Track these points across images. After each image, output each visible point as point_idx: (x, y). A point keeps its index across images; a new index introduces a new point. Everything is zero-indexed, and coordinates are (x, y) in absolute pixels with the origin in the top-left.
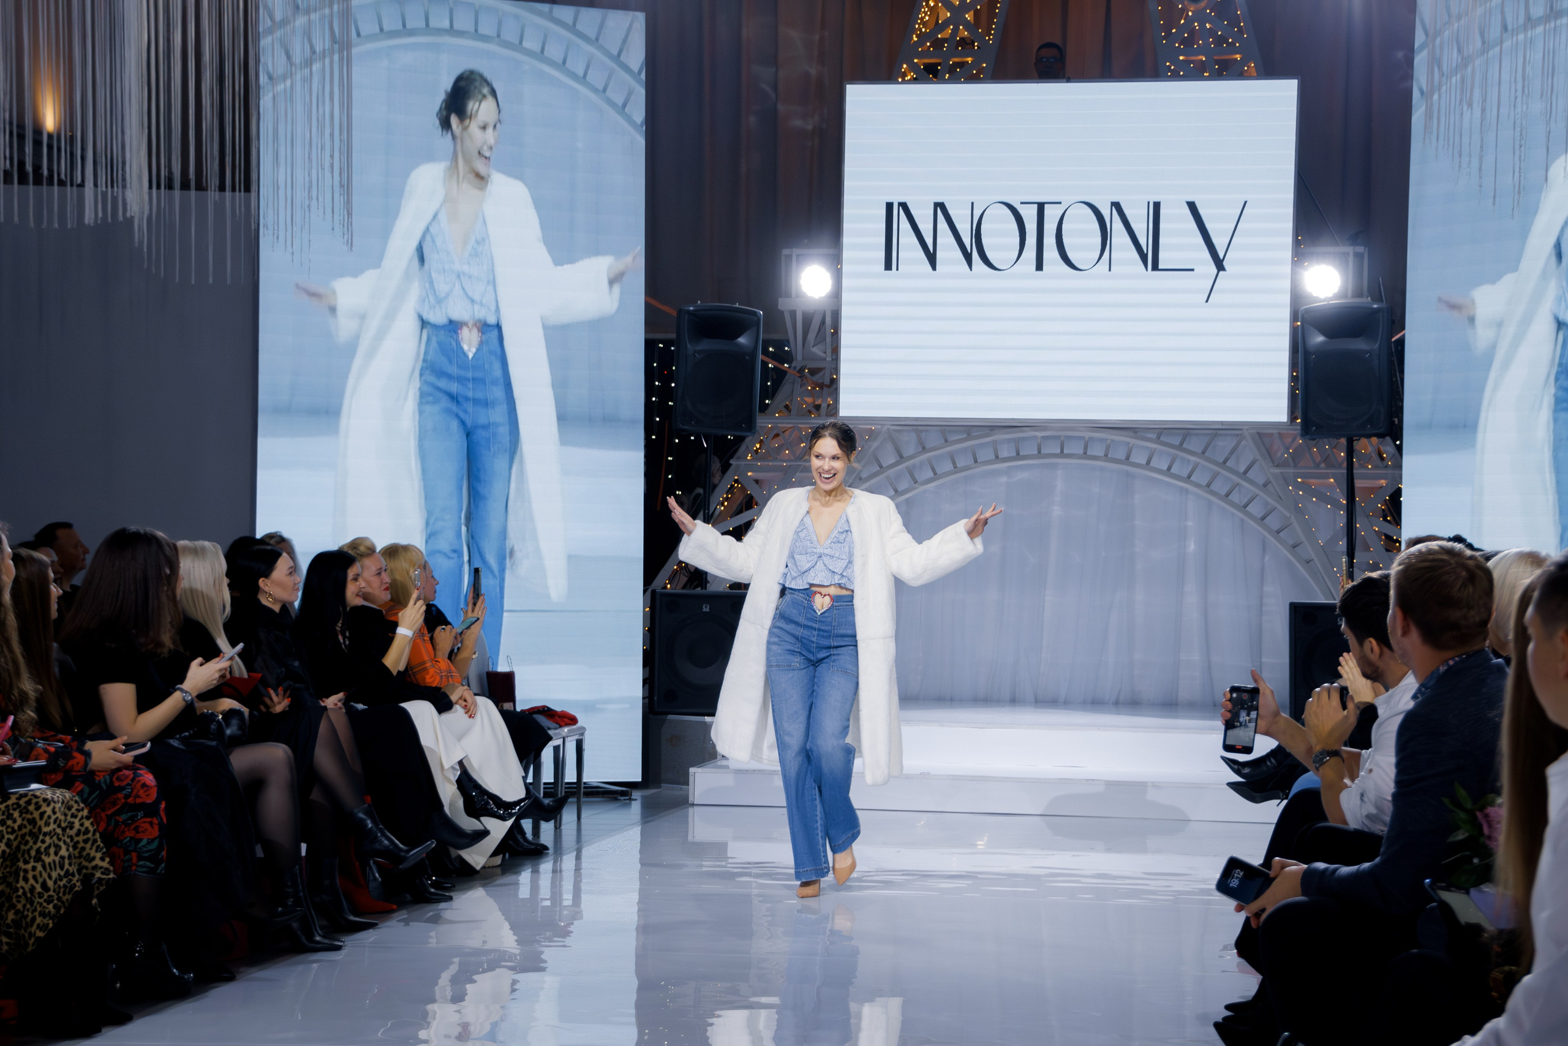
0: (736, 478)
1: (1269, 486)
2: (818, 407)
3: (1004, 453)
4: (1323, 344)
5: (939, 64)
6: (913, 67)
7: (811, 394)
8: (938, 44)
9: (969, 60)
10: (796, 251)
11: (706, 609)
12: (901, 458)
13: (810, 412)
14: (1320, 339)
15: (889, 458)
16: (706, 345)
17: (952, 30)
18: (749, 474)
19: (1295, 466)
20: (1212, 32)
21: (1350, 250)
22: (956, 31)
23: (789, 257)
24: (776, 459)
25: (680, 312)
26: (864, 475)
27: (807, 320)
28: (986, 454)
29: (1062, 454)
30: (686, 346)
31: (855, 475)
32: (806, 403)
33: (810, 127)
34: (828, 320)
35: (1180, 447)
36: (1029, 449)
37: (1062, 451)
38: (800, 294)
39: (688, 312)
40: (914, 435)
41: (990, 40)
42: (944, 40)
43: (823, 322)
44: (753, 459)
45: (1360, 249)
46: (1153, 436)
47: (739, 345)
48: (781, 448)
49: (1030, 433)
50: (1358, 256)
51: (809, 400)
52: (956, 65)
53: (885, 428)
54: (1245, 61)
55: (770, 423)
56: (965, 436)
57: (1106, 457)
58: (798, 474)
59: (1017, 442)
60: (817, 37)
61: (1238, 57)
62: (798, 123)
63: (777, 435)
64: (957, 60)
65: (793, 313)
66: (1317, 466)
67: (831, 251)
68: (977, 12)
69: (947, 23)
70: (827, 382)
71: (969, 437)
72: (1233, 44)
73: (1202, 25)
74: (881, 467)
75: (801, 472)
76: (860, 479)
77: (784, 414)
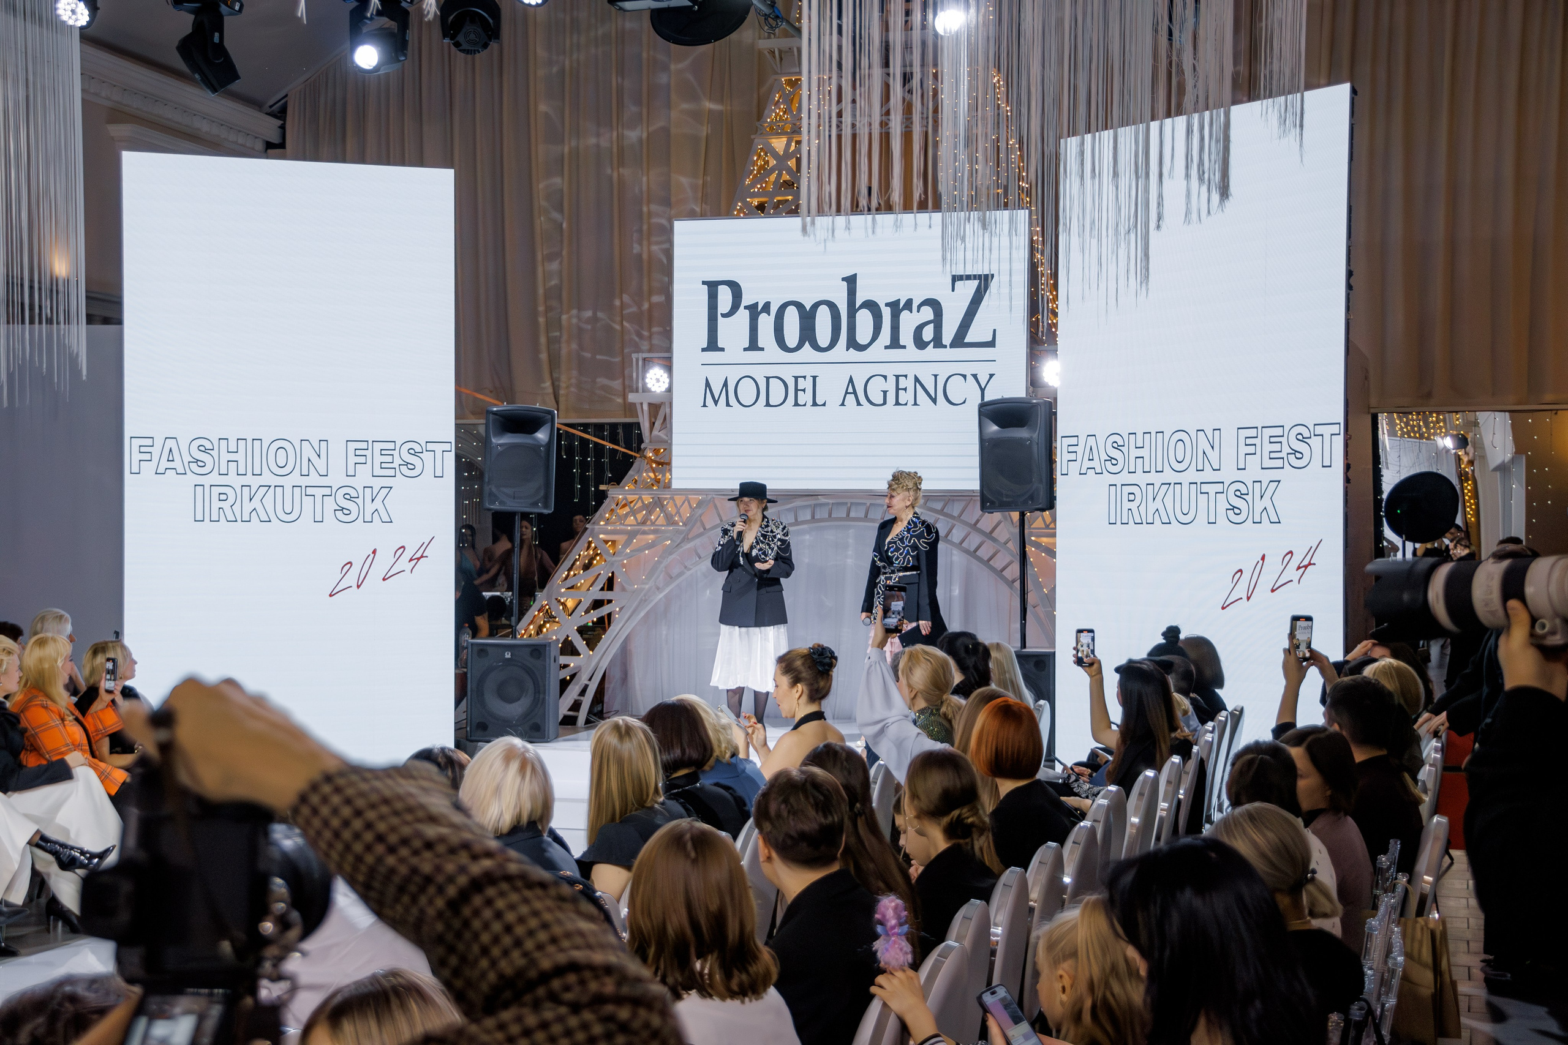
0: (590, 539)
2: (660, 481)
4: (996, 432)
5: (766, 202)
6: (746, 206)
7: (654, 471)
9: (790, 198)
11: (508, 655)
13: (653, 485)
14: (995, 428)
16: (508, 439)
17: (777, 174)
18: (601, 536)
22: (780, 175)
24: (621, 524)
29: (830, 518)
30: (491, 440)
31: (682, 536)
32: (650, 477)
36: (822, 513)
37: (848, 514)
38: (646, 390)
39: (495, 413)
42: (773, 182)
43: (663, 412)
44: (606, 524)
48: (627, 515)
49: (822, 500)
51: (652, 475)
52: (781, 201)
53: (709, 497)
55: (620, 494)
58: (639, 537)
63: (624, 506)
64: (780, 198)
65: (641, 405)
67: (668, 355)
69: (773, 170)
74: (705, 529)
75: (641, 534)
76: (688, 539)
77: (632, 487)
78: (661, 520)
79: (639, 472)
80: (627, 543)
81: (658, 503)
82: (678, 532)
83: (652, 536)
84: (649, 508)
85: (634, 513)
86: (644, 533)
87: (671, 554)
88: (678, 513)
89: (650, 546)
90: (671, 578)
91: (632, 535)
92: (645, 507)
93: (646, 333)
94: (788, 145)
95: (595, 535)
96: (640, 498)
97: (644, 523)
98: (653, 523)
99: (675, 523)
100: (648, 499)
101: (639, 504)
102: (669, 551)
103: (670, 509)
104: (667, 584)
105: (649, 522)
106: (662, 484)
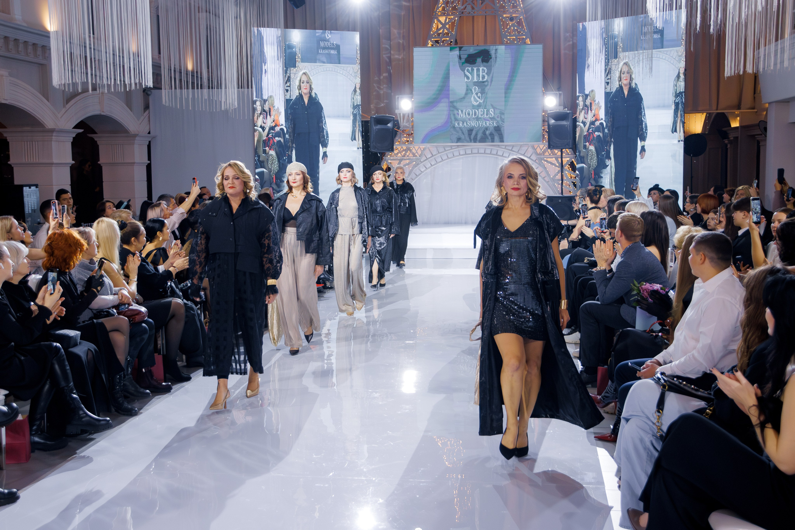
1: (537, 161)
2: (408, 141)
3: (461, 153)
5: (439, 40)
6: (431, 41)
7: (406, 137)
8: (439, 34)
9: (448, 39)
10: (400, 96)
12: (433, 156)
13: (405, 143)
14: (553, 121)
15: (429, 155)
16: (379, 127)
19: (544, 155)
20: (517, 30)
21: (558, 92)
22: (444, 31)
23: (398, 98)
24: (396, 157)
25: (371, 117)
26: (422, 161)
27: (404, 116)
28: (456, 153)
29: (478, 153)
30: (373, 127)
33: (400, 58)
34: (410, 116)
35: (511, 150)
36: (469, 152)
38: (401, 109)
39: (373, 118)
40: (436, 148)
41: (454, 33)
42: (440, 33)
43: (408, 116)
44: (390, 157)
45: (561, 92)
46: (504, 147)
47: (388, 126)
48: (398, 153)
50: (560, 94)
51: (405, 139)
52: (444, 40)
53: (428, 147)
54: (526, 39)
56: (450, 148)
57: (491, 154)
59: (465, 149)
60: (402, 32)
61: (524, 37)
62: (397, 56)
65: (400, 114)
66: (550, 155)
67: (410, 96)
68: (449, 25)
69: (441, 28)
70: (410, 134)
71: (452, 149)
72: (523, 33)
73: (514, 28)
74: (427, 158)
77: (398, 143)
78: (411, 155)
79: (400, 138)
80: (399, 163)
81: (408, 149)
82: (417, 159)
83: (408, 161)
84: (406, 151)
85: (400, 152)
86: (405, 160)
87: (416, 167)
88: (417, 152)
89: (408, 164)
90: (416, 175)
91: (400, 161)
92: (404, 150)
93: (382, 87)
94: (446, 20)
95: (387, 161)
96: (402, 147)
97: (404, 156)
98: (408, 156)
99: (416, 156)
100: (405, 148)
101: (402, 149)
102: (415, 166)
103: (414, 151)
104: (416, 178)
105: (406, 156)
106: (410, 142)
